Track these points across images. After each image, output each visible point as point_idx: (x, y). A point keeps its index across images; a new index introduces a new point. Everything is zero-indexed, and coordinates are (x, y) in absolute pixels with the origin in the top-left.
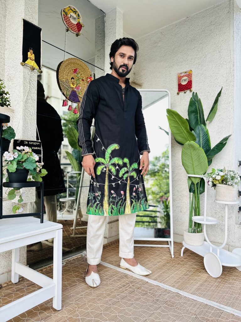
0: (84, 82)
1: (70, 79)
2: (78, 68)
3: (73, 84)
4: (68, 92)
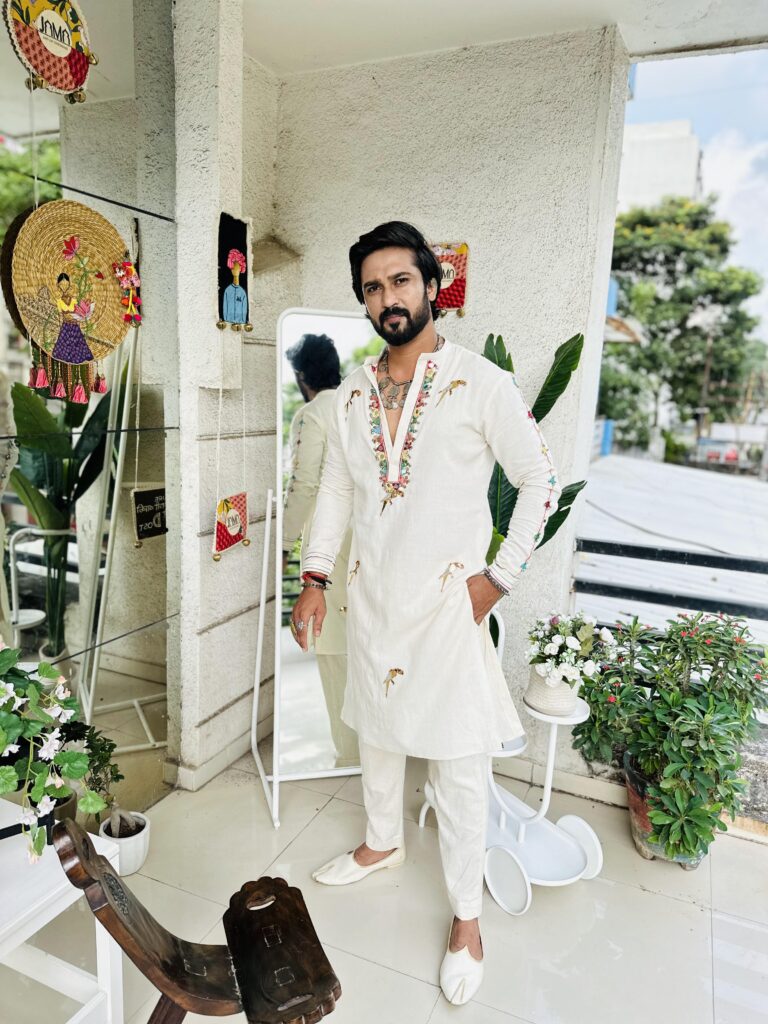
0: (104, 282)
1: (56, 281)
4: (48, 333)
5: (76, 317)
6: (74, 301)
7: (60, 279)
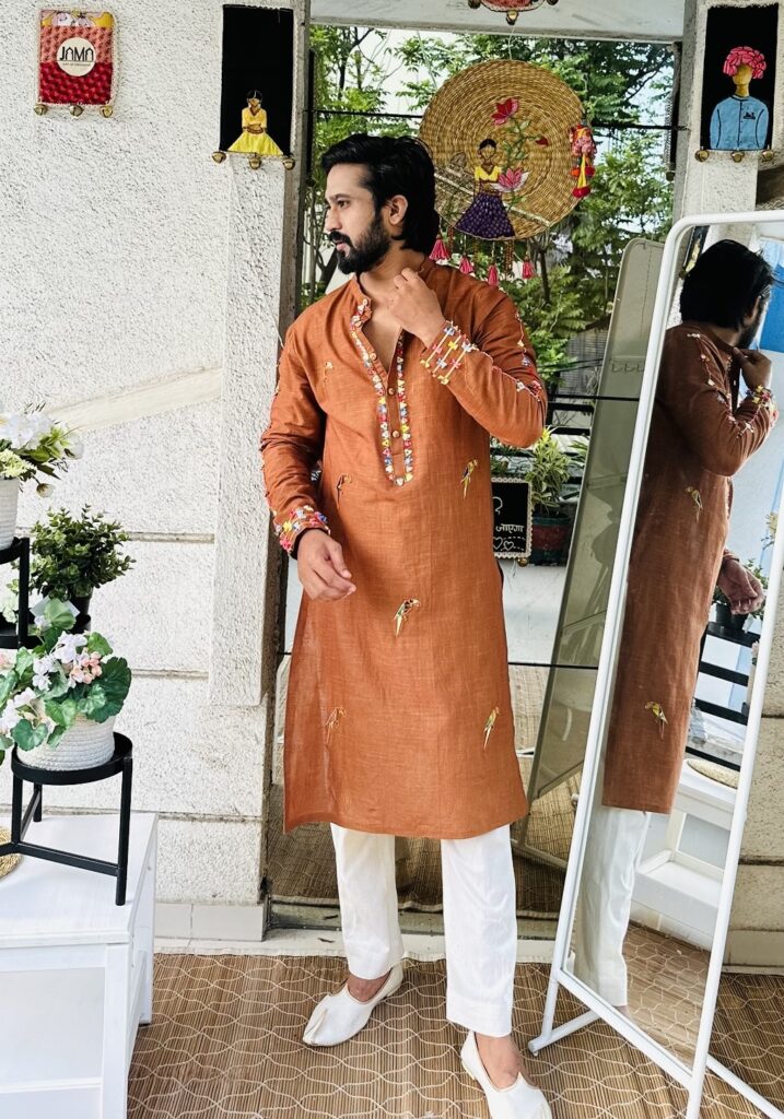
2: (519, 98)
3: (488, 166)
5: (497, 187)
6: (498, 170)
7: (483, 145)
